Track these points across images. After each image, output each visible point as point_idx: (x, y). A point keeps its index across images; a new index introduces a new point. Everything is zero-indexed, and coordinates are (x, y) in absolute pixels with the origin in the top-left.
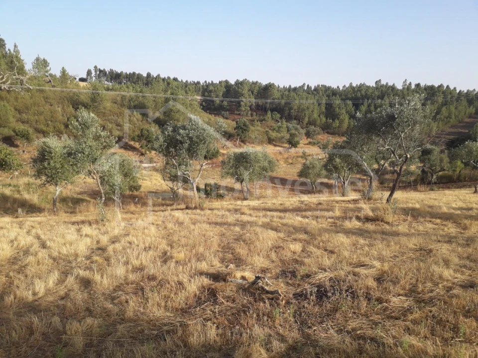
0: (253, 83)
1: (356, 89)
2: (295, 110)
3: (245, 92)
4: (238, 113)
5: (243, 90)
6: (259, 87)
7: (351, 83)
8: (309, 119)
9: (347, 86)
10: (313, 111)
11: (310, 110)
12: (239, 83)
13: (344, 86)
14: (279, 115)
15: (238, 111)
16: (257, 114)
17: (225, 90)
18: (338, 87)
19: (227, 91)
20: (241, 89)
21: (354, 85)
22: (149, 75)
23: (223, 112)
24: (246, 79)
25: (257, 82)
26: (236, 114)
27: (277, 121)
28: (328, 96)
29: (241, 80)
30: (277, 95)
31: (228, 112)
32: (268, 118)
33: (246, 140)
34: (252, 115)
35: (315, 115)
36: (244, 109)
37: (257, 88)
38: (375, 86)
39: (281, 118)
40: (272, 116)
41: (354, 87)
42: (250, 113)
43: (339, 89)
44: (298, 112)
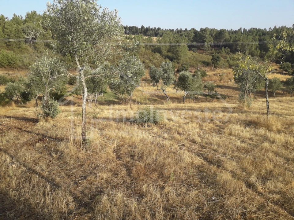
0: (212, 30)
1: (279, 30)
2: (240, 46)
3: (207, 35)
4: (202, 49)
5: (206, 34)
6: (216, 32)
7: (275, 26)
8: (249, 51)
9: (272, 28)
10: (252, 47)
11: (250, 46)
12: (203, 30)
13: (270, 28)
14: (229, 50)
15: (203, 47)
16: (214, 49)
17: (194, 35)
18: (265, 29)
19: (195, 35)
20: (205, 34)
21: (277, 27)
22: (143, 27)
23: (193, 49)
24: (207, 27)
25: (214, 29)
26: (201, 49)
27: (228, 53)
28: (260, 36)
29: (204, 28)
30: (227, 36)
31: (196, 49)
32: (223, 51)
33: (217, 66)
34: (211, 50)
35: (253, 49)
36: (206, 46)
37: (215, 33)
38: (292, 27)
39: (230, 51)
40: (225, 50)
41: (277, 29)
42: (210, 48)
43: (266, 30)
44: (241, 47)
